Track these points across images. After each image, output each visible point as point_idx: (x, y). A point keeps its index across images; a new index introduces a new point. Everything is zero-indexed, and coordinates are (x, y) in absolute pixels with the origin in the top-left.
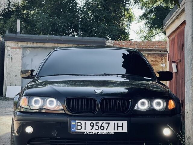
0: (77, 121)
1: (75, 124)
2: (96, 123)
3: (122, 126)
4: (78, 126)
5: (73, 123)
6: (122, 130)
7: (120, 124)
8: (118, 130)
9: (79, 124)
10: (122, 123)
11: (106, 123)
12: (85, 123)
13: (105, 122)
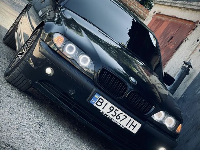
0: (101, 97)
2: (116, 110)
4: (99, 102)
5: (96, 96)
7: (134, 124)
8: (129, 127)
9: (101, 100)
10: (137, 124)
12: (107, 103)
13: (124, 114)
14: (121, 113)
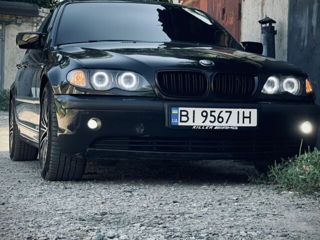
0: (180, 109)
1: (177, 112)
2: (211, 112)
3: (250, 118)
4: (182, 117)
5: (174, 112)
6: (250, 123)
7: (247, 115)
8: (243, 123)
9: (184, 113)
10: (250, 112)
11: (226, 112)
12: (194, 111)
13: (225, 110)
14: (221, 112)
